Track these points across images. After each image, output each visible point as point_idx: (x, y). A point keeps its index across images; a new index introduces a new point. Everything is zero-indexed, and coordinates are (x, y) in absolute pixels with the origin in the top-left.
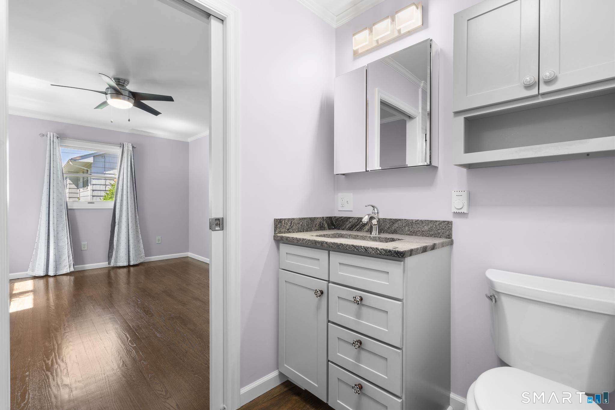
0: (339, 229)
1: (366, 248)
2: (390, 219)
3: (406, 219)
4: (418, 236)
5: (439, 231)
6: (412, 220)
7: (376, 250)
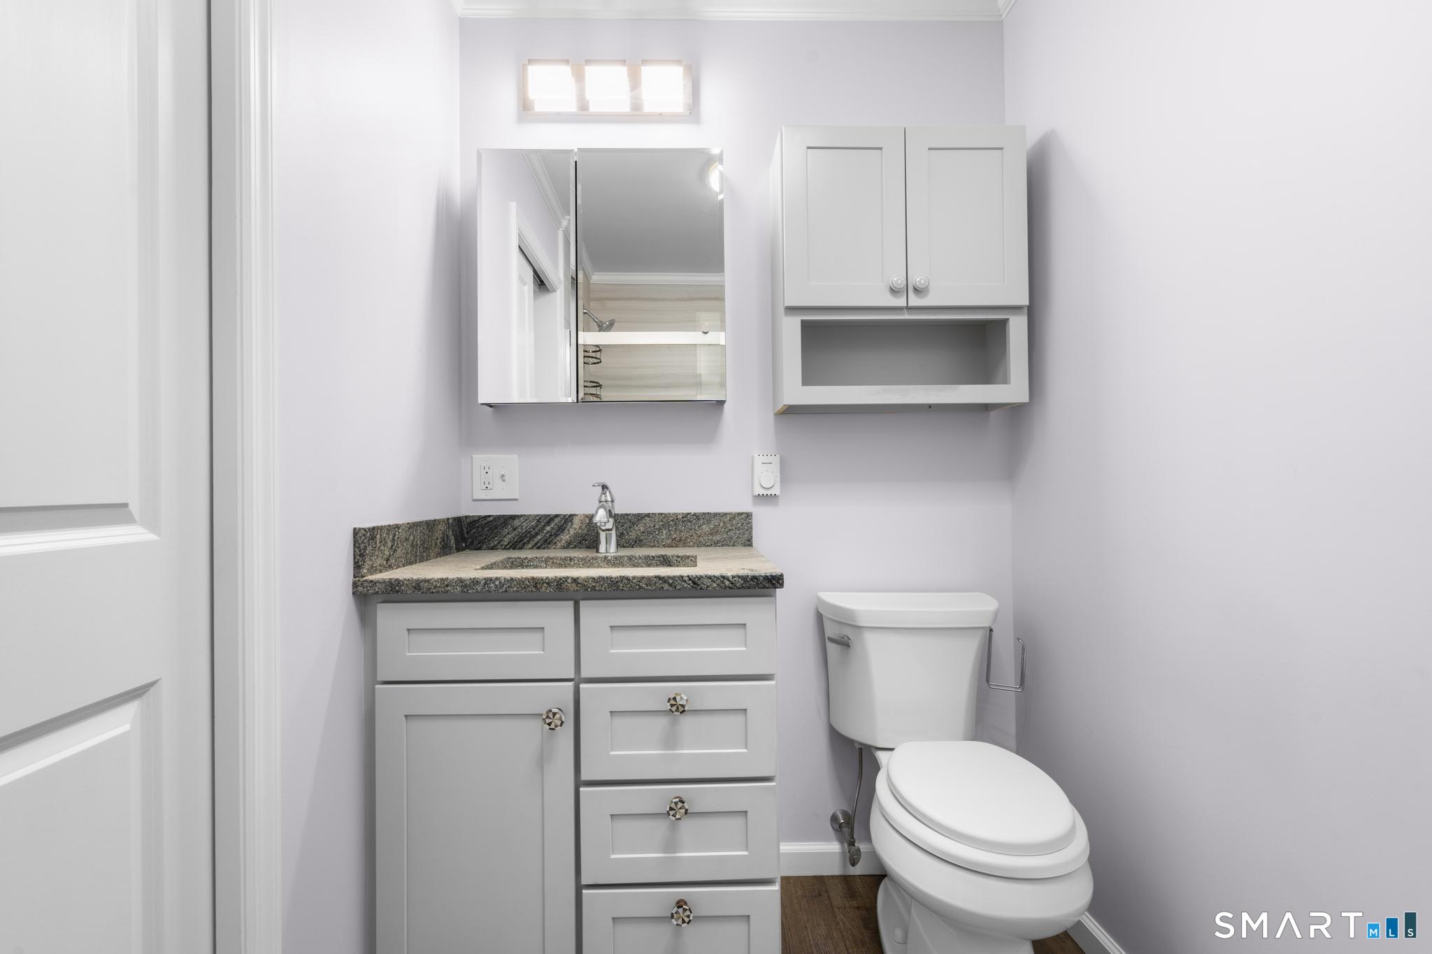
0: (479, 549)
1: (695, 578)
2: (626, 514)
3: (661, 514)
4: (689, 547)
5: (731, 533)
6: (676, 515)
7: (722, 579)
